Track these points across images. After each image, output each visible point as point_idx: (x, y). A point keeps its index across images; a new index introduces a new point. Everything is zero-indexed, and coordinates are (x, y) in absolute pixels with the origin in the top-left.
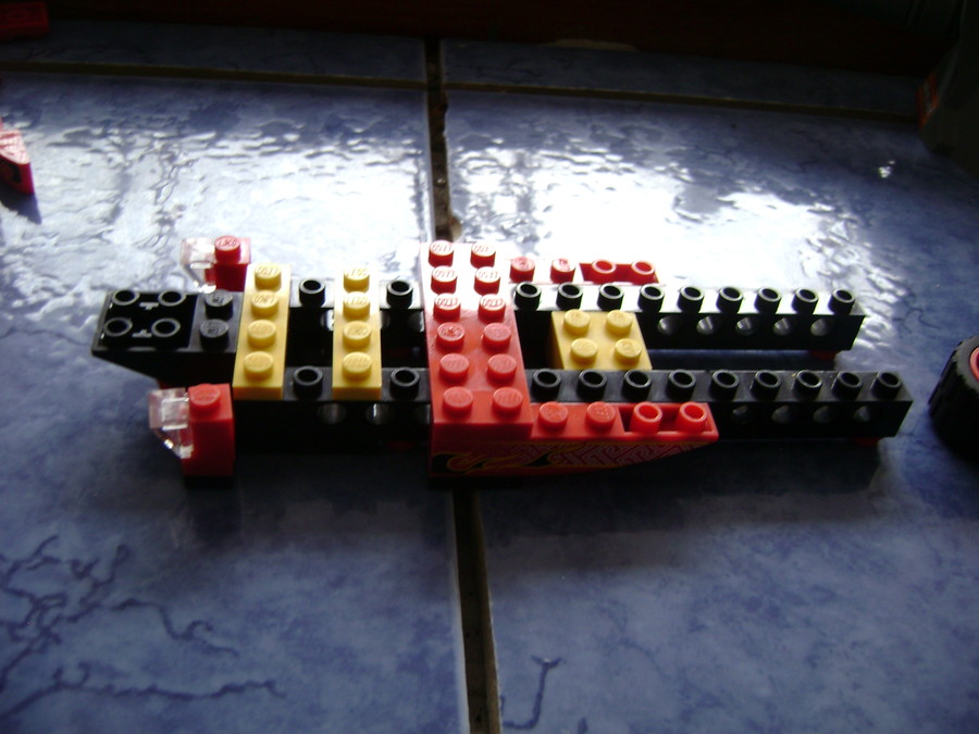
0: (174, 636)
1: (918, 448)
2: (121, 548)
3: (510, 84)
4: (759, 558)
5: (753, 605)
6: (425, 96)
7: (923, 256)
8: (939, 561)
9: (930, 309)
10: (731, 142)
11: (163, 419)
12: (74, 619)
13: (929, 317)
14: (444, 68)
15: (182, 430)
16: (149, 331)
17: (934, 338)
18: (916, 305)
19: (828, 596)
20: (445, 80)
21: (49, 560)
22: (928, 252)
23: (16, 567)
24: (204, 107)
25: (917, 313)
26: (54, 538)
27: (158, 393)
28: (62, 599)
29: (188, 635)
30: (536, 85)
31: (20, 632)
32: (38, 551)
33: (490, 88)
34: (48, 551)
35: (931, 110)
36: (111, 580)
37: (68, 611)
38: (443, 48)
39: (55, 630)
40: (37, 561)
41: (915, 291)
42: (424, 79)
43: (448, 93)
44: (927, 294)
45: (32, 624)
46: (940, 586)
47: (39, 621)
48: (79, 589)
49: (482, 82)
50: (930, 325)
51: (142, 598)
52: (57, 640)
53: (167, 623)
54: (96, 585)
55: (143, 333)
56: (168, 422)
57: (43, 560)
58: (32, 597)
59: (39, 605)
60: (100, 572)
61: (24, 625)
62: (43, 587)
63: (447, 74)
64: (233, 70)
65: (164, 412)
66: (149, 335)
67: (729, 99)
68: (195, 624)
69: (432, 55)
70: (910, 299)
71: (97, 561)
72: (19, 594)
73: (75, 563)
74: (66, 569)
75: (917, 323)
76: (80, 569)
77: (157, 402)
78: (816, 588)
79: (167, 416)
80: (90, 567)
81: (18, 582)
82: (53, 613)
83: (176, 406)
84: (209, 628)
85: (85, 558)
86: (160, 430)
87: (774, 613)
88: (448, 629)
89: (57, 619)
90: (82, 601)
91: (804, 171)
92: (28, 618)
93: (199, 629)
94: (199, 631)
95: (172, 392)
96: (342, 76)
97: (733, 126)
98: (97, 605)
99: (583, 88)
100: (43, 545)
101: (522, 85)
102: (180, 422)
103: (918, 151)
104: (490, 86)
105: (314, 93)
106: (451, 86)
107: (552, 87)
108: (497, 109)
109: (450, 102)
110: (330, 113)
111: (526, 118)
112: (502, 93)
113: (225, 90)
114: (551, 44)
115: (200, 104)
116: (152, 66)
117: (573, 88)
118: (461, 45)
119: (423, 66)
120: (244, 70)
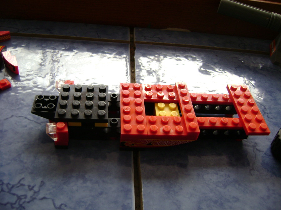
0: (56, 208)
1: (264, 155)
2: (42, 182)
3: (154, 42)
4: (218, 188)
5: (216, 202)
6: (129, 46)
7: (269, 96)
8: (269, 190)
9: (270, 113)
10: (216, 61)
11: (50, 131)
12: (29, 202)
13: (270, 115)
14: (135, 37)
15: (54, 134)
16: (47, 107)
17: (271, 122)
18: (266, 112)
19: (237, 200)
20: (135, 40)
21: (22, 185)
22: (271, 95)
23: (13, 187)
25: (267, 114)
26: (23, 178)
27: (49, 124)
28: (26, 196)
29: (60, 208)
30: (161, 42)
31: (14, 206)
32: (19, 182)
34: (22, 182)
35: (273, 51)
36: (39, 191)
37: (27, 200)
38: (135, 30)
39: (23, 205)
40: (19, 185)
41: (266, 107)
42: (129, 40)
43: (136, 44)
44: (270, 108)
45: (17, 204)
46: (268, 197)
47: (19, 202)
48: (30, 194)
49: (145, 41)
50: (270, 118)
51: (47, 196)
52: (24, 208)
53: (54, 204)
54: (35, 192)
55: (45, 107)
56: (51, 132)
57: (20, 185)
58: (17, 195)
59: (19, 198)
60: (36, 189)
61: (15, 204)
62: (20, 193)
63: (136, 39)
64: (75, 36)
65: (50, 129)
66: (47, 108)
67: (216, 47)
68: (62, 204)
69: (132, 32)
70: (264, 110)
71: (35, 185)
72: (14, 194)
73: (29, 186)
74: (27, 188)
75: (266, 117)
76: (31, 188)
77: (48, 126)
78: (234, 197)
79: (51, 130)
80: (33, 187)
81: (14, 191)
82: (23, 200)
83: (53, 127)
84: (66, 206)
85: (32, 185)
86: (49, 134)
87: (222, 204)
88: (131, 207)
89: (24, 202)
90: (31, 197)
91: (236, 70)
92: (16, 202)
93: (63, 206)
94: (63, 207)
95: (52, 124)
96: (106, 39)
97: (217, 56)
98: (35, 198)
99: (174, 43)
100: (20, 180)
101: (157, 42)
102: (54, 132)
103: (269, 63)
104: (148, 42)
105: (98, 44)
106: (136, 42)
107: (166, 43)
108: (150, 50)
109: (136, 47)
110: (102, 50)
111: (158, 53)
112: (151, 45)
113: (73, 42)
114: (165, 29)
115: (65, 47)
116: (52, 35)
117: (171, 43)
118: (140, 30)
119: (129, 35)
120: (78, 37)
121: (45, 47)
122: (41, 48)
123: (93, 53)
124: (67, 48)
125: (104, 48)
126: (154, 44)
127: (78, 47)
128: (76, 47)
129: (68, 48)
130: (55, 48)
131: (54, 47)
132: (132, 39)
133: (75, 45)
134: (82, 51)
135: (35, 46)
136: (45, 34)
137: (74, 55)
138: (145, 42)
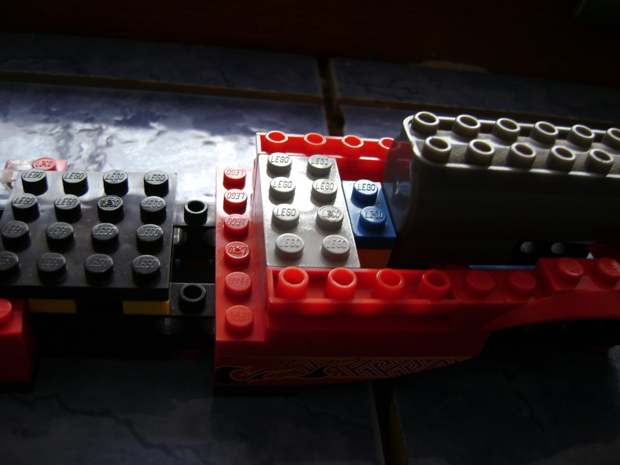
3: (394, 101)
6: (323, 111)
14: (336, 84)
20: (338, 95)
30: (416, 103)
33: (378, 104)
38: (333, 66)
42: (320, 94)
43: (343, 108)
49: (370, 98)
63: (340, 90)
69: (324, 72)
96: (250, 89)
101: (405, 102)
104: (377, 102)
106: (344, 101)
108: (387, 124)
109: (345, 117)
110: (241, 125)
112: (387, 109)
114: (419, 65)
115: (124, 114)
119: (318, 82)
120: (164, 81)
121: (57, 114)
122: (44, 117)
123: (213, 133)
124: (129, 117)
125: (247, 117)
126: (395, 106)
127: (166, 114)
128: (158, 114)
129: (133, 117)
130: (91, 116)
131: (87, 114)
132: (328, 90)
133: (154, 108)
134: (178, 125)
137: (151, 141)
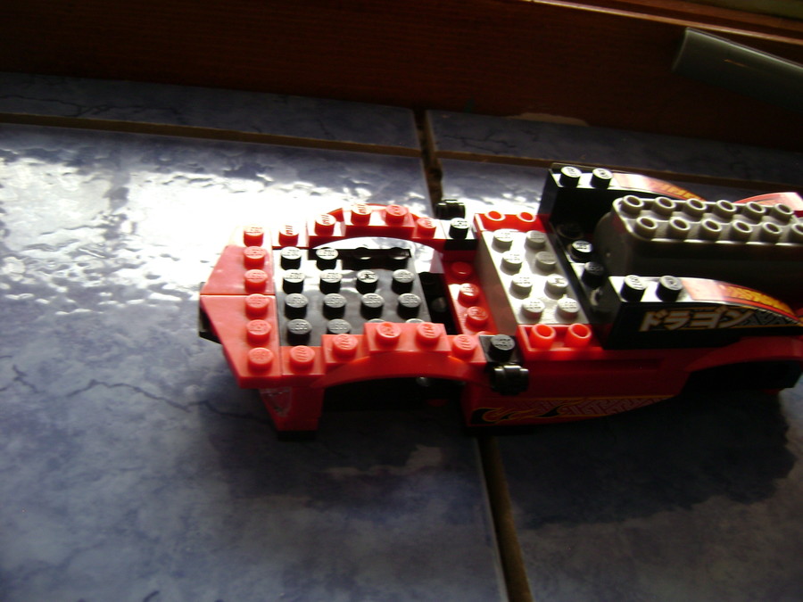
3: (491, 154)
6: (421, 164)
14: (434, 138)
20: (436, 149)
24: (236, 168)
30: (511, 156)
33: (474, 158)
38: (430, 117)
42: (418, 148)
43: (440, 161)
63: (437, 143)
64: (256, 133)
69: (421, 125)
96: (350, 142)
101: (502, 155)
104: (474, 155)
105: (329, 158)
106: (442, 155)
107: (526, 158)
108: (484, 177)
109: (444, 170)
110: (344, 177)
111: (508, 186)
112: (484, 163)
113: (252, 151)
114: (516, 117)
115: (232, 165)
116: (186, 126)
117: (542, 159)
118: (445, 116)
119: (416, 134)
120: (265, 133)
121: (167, 164)
122: (157, 167)
123: (319, 184)
125: (349, 170)
126: (492, 160)
127: (272, 166)
128: (263, 165)
129: (241, 169)
130: (200, 166)
131: (196, 165)
133: (260, 160)
134: (287, 178)
135: (136, 159)
136: (163, 124)
137: (260, 191)
138: (467, 153)
